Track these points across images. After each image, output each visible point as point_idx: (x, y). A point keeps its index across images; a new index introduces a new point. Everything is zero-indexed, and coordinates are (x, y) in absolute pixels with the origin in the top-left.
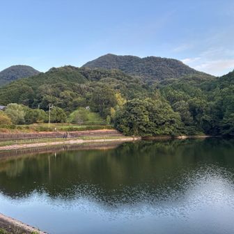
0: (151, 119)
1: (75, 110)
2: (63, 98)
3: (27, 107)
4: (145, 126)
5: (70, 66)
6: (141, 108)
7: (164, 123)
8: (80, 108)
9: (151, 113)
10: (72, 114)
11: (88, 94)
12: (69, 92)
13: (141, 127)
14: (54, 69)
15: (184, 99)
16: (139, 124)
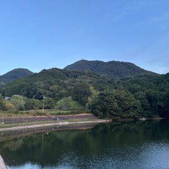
0: (119, 105)
1: (61, 99)
2: (52, 90)
3: (26, 98)
4: (115, 111)
5: (56, 68)
6: (111, 97)
7: (129, 109)
8: (65, 97)
9: (119, 101)
10: (58, 102)
11: (70, 87)
12: (56, 87)
13: (112, 111)
14: (44, 70)
15: (142, 91)
16: (111, 110)
